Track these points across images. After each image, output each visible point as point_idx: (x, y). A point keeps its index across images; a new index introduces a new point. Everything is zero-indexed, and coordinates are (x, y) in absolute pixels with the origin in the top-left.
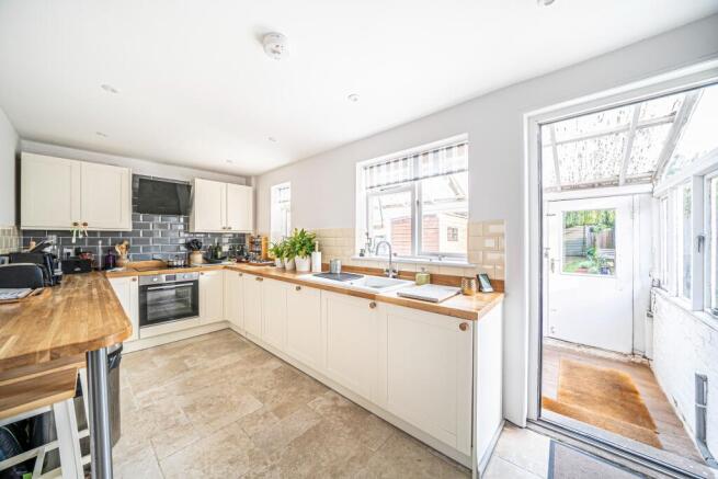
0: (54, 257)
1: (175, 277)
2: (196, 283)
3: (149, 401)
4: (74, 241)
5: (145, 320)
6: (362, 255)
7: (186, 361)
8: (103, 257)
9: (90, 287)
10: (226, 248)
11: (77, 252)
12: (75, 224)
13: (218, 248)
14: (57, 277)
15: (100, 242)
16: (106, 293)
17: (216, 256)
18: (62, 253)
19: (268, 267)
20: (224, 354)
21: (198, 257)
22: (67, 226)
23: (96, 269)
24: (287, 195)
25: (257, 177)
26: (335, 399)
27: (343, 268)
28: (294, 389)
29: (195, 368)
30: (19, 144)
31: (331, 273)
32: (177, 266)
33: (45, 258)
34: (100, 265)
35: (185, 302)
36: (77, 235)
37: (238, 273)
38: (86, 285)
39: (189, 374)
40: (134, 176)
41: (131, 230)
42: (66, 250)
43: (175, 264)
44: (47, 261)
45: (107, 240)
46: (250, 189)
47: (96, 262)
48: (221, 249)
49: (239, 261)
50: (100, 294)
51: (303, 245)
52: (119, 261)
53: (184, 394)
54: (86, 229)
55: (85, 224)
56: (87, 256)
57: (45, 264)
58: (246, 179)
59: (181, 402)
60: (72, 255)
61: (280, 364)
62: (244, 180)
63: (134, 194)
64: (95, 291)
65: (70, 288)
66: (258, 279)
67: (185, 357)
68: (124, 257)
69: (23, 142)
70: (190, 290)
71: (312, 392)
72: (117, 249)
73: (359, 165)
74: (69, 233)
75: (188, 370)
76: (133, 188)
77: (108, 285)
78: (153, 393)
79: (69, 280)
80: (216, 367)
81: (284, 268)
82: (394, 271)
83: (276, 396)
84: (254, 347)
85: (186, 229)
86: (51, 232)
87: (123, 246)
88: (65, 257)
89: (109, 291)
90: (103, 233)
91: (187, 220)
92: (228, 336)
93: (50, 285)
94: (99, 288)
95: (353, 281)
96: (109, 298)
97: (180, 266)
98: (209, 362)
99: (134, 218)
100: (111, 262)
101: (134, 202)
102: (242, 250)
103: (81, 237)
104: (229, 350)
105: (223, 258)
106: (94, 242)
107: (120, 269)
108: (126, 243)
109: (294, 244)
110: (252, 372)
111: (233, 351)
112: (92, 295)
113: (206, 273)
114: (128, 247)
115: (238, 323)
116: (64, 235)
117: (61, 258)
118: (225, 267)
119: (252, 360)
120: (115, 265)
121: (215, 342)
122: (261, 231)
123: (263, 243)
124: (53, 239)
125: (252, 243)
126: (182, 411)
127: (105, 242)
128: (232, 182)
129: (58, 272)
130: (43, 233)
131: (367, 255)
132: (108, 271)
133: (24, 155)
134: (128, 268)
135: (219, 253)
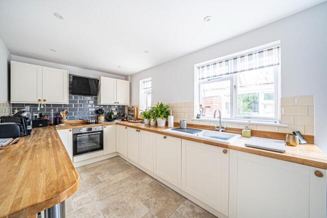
0: (27, 119)
1: (91, 129)
2: (102, 132)
3: (81, 205)
4: (39, 109)
5: (76, 153)
6: (198, 118)
7: (98, 176)
8: (54, 118)
9: (47, 137)
10: (115, 113)
11: (41, 115)
12: (39, 100)
13: (112, 113)
14: (29, 130)
15: (52, 110)
16: (57, 142)
17: (111, 117)
18: (32, 116)
19: (140, 124)
20: (119, 172)
21: (102, 118)
22: (35, 101)
23: (51, 125)
24: (149, 85)
25: (132, 76)
26: (192, 207)
27: (188, 125)
28: (164, 198)
29: (104, 181)
30: (10, 57)
31: (181, 128)
32: (92, 123)
33: (22, 120)
34: (52, 122)
35: (96, 142)
36: (40, 106)
37: (125, 127)
38: (45, 135)
39: (102, 185)
40: (69, 74)
41: (68, 104)
42: (34, 115)
43: (91, 121)
44: (23, 121)
45: (56, 109)
46: (128, 82)
47: (50, 121)
48: (113, 114)
49: (123, 120)
50: (53, 142)
51: (162, 112)
52: (62, 121)
53: (100, 200)
54: (45, 103)
55: (44, 100)
56: (46, 118)
57: (22, 123)
58: (126, 77)
59: (99, 206)
60: (38, 117)
61: (152, 180)
62: (124, 78)
63: (70, 85)
64: (50, 139)
65: (36, 138)
66: (137, 131)
67: (98, 174)
68: (65, 118)
69: (12, 56)
70: (98, 136)
71: (176, 201)
72: (61, 114)
73: (196, 66)
74: (36, 105)
75: (101, 182)
76: (69, 82)
77: (57, 135)
78: (82, 199)
79: (36, 132)
80: (115, 181)
81: (149, 124)
82: (222, 128)
83: (155, 203)
84: (134, 168)
85: (96, 103)
86: (27, 105)
87: (64, 112)
88: (34, 118)
89: (58, 140)
90: (54, 105)
91: (96, 99)
92: (118, 161)
93: (25, 136)
94: (52, 137)
95: (198, 133)
96: (58, 146)
97: (93, 123)
98: (112, 178)
99: (70, 97)
100: (58, 121)
101: (70, 89)
102: (124, 114)
103: (42, 107)
104: (120, 170)
105: (115, 119)
106: (49, 110)
107: (62, 125)
108: (66, 110)
109: (157, 111)
110: (137, 184)
111: (123, 171)
112: (48, 143)
113: (107, 127)
114: (67, 113)
115: (124, 154)
116: (34, 106)
117: (32, 118)
118: (117, 124)
119: (135, 176)
120: (60, 122)
121: (112, 164)
122: (134, 104)
123: (135, 111)
124: (28, 108)
125: (129, 110)
126: (101, 213)
127: (55, 110)
128: (119, 79)
129: (29, 128)
130: (23, 105)
131: (202, 118)
132: (57, 126)
133: (12, 63)
134: (67, 124)
135: (113, 116)
